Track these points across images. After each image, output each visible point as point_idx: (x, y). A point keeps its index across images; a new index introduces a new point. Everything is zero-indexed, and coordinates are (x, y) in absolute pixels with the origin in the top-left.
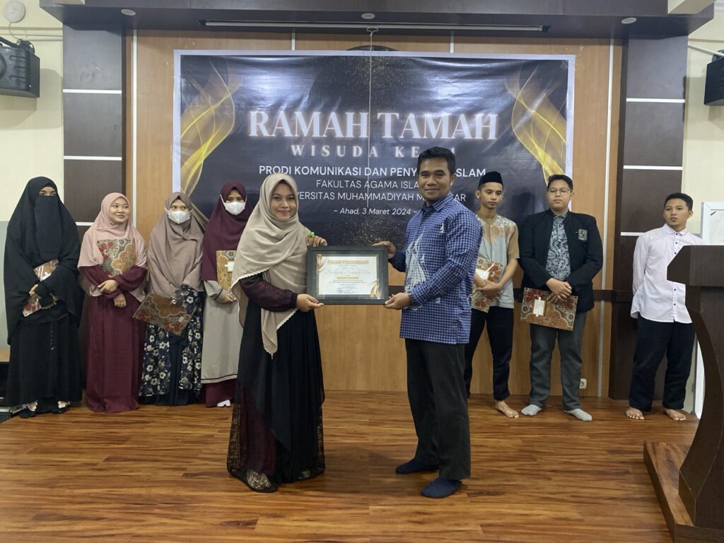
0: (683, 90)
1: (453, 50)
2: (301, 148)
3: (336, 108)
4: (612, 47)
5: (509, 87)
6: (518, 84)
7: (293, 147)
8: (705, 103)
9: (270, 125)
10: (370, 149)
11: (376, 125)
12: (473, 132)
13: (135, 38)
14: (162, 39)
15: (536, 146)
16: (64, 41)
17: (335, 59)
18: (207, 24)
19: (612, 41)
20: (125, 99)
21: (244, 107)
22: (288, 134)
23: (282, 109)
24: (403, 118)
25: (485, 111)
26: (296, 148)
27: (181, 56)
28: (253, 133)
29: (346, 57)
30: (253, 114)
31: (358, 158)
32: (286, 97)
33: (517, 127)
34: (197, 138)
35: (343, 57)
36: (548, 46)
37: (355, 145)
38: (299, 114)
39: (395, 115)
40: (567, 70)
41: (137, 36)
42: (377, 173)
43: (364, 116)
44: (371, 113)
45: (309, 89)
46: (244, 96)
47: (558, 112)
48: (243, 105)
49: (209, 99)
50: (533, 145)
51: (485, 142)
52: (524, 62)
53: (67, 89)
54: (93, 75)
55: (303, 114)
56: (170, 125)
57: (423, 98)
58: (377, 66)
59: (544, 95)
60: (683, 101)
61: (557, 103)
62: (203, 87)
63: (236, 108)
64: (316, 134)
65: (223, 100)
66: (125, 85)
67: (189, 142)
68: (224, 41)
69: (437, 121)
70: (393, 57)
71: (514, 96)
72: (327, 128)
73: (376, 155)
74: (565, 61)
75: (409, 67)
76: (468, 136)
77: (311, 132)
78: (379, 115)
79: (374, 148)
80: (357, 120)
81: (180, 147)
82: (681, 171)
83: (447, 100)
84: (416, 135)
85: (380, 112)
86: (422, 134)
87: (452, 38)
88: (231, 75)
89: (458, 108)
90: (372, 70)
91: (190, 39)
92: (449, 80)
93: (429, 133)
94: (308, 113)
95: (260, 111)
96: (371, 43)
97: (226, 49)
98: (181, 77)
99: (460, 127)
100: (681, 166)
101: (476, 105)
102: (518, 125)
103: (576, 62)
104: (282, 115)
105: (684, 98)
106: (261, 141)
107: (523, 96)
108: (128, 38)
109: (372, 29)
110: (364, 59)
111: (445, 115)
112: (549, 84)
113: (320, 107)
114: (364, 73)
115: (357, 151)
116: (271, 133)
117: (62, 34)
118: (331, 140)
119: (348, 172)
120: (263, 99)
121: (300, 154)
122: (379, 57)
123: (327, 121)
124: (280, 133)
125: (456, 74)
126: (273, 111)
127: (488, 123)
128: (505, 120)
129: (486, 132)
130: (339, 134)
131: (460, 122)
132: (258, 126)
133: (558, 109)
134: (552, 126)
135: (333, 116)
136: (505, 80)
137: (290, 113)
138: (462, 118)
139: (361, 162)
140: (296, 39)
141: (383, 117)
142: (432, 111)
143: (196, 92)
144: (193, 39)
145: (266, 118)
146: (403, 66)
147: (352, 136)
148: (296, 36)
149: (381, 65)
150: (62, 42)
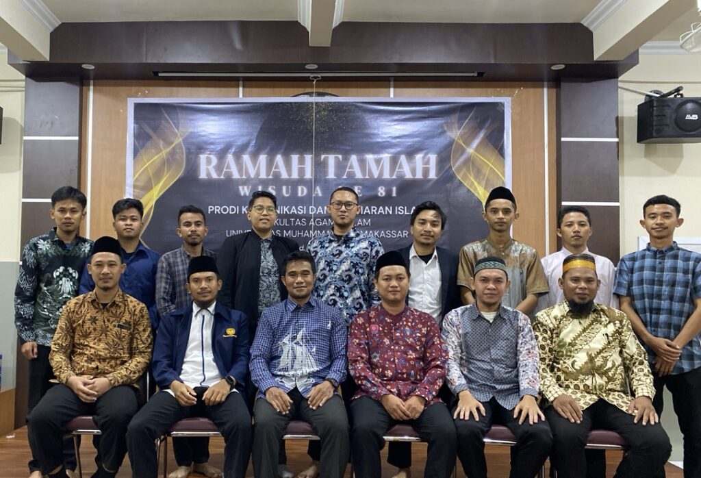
0: (615, 129)
1: (392, 94)
2: (248, 188)
3: (282, 151)
4: (545, 90)
5: (448, 128)
6: (457, 125)
7: (241, 188)
8: (638, 142)
9: (219, 168)
10: (315, 189)
11: (320, 166)
12: (413, 171)
13: (92, 88)
14: (118, 88)
15: (476, 184)
16: (26, 92)
17: (281, 105)
18: (160, 75)
19: (546, 84)
20: (81, 144)
21: (194, 151)
22: (236, 175)
23: (230, 153)
24: (346, 159)
25: (425, 151)
26: (243, 189)
27: (135, 104)
28: (203, 175)
29: (291, 103)
30: (203, 158)
31: (302, 198)
32: (233, 142)
33: (456, 166)
34: (149, 180)
35: (288, 103)
36: (484, 90)
37: (300, 185)
38: (246, 158)
39: (338, 157)
40: (503, 111)
41: (94, 85)
42: (322, 211)
43: (309, 158)
44: (315, 155)
45: (256, 134)
46: (194, 140)
47: (497, 152)
48: (193, 149)
49: (161, 143)
50: (474, 184)
51: (426, 180)
52: (461, 104)
53: (28, 135)
54: (52, 123)
55: (250, 157)
56: (124, 168)
57: (365, 140)
58: (320, 111)
59: (481, 135)
60: (616, 140)
61: (495, 142)
62: (155, 133)
63: (186, 153)
64: (263, 175)
65: (173, 145)
66: (81, 132)
67: (141, 184)
68: (175, 89)
69: (378, 161)
70: (335, 103)
71: (453, 137)
72: (273, 170)
73: (320, 195)
74: (501, 103)
75: (350, 112)
76: (409, 176)
77: (258, 174)
78: (323, 157)
79: (318, 188)
80: (302, 161)
81: (132, 189)
82: (618, 207)
83: (388, 142)
84: (359, 175)
85: (324, 154)
86: (364, 174)
87: (392, 83)
88: (182, 121)
89: (399, 149)
90: (316, 115)
91: (143, 88)
92: (389, 123)
93: (370, 173)
94: (255, 156)
95: (210, 154)
96: (314, 90)
97: (177, 97)
98: (134, 123)
99: (401, 167)
100: (618, 201)
101: (416, 146)
102: (458, 164)
103: (512, 104)
104: (230, 158)
105: (618, 137)
106: (210, 183)
107: (461, 136)
108: (84, 88)
109: (315, 78)
110: (308, 105)
111: (386, 156)
112: (487, 125)
113: (267, 150)
114: (308, 118)
115: (302, 191)
116: (219, 175)
117: (24, 86)
118: (277, 181)
119: (294, 210)
120: (212, 144)
121: (247, 194)
122: (322, 103)
123: (274, 162)
124: (229, 176)
125: (396, 117)
126: (222, 155)
127: (427, 162)
128: (444, 159)
129: (426, 172)
130: (284, 175)
131: (401, 162)
132: (207, 168)
133: (496, 149)
134: (490, 165)
135: (279, 158)
136: (443, 121)
137: (238, 156)
138: (403, 158)
139: (306, 201)
140: (244, 87)
141: (326, 159)
142: (374, 152)
143: (149, 138)
144: (147, 88)
145: (214, 160)
146: (345, 111)
147: (298, 177)
148: (243, 84)
149: (324, 110)
150: (24, 93)
